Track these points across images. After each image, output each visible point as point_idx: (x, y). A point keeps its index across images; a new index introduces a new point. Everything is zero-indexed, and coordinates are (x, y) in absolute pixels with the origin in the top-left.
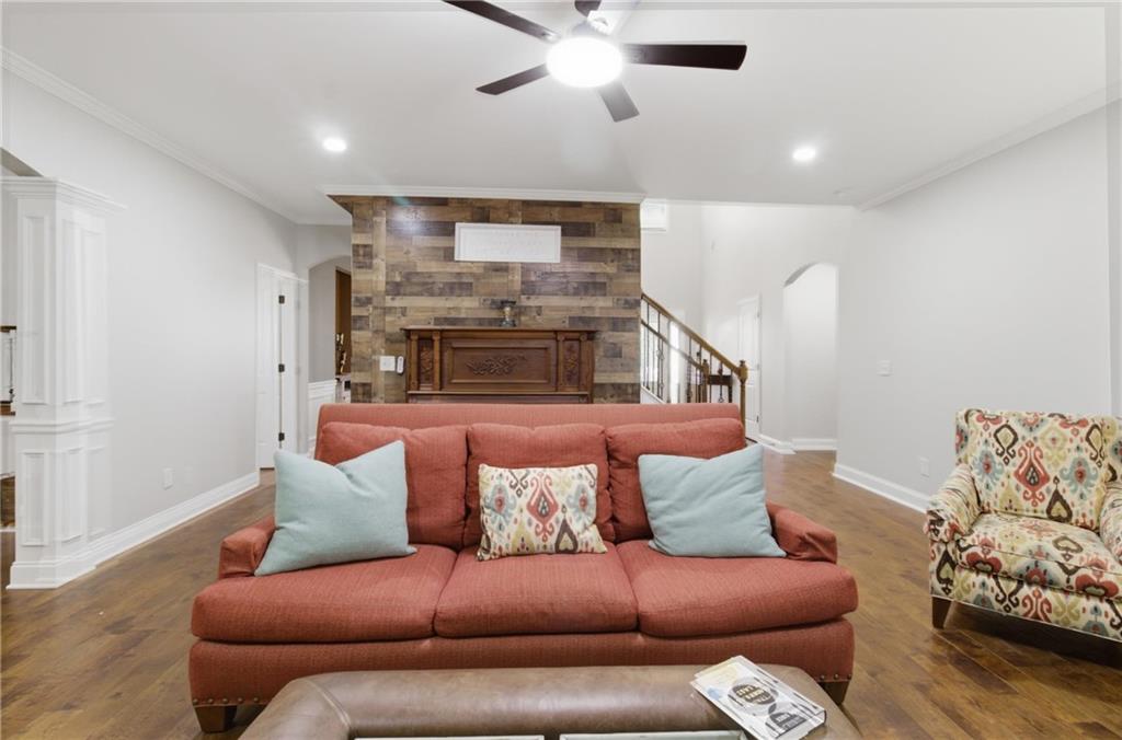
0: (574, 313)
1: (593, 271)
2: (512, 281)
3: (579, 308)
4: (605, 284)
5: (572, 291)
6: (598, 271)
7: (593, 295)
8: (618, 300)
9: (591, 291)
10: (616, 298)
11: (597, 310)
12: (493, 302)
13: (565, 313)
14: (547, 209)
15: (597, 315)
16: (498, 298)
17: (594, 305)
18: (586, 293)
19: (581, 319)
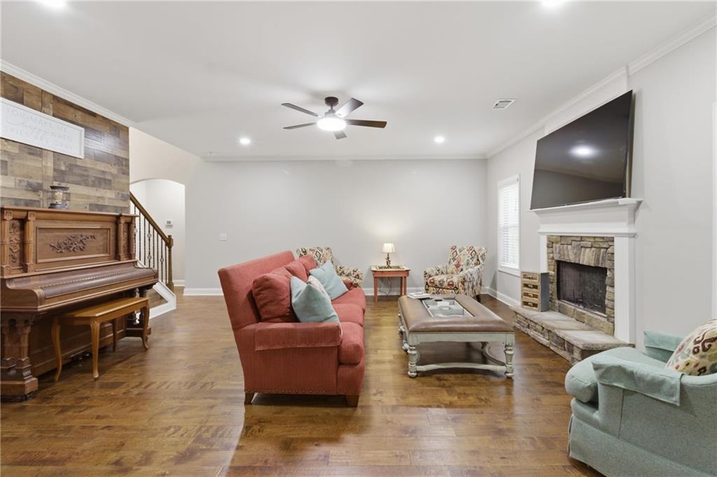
0: (93, 201)
1: (103, 169)
2: (46, 167)
3: (95, 196)
4: (110, 181)
5: (91, 183)
6: (106, 170)
7: (104, 189)
8: (118, 193)
9: (103, 185)
10: (117, 191)
11: (107, 200)
12: (29, 184)
13: (86, 200)
14: (72, 110)
15: (106, 204)
16: (34, 181)
17: (104, 196)
18: (100, 186)
19: (97, 206)
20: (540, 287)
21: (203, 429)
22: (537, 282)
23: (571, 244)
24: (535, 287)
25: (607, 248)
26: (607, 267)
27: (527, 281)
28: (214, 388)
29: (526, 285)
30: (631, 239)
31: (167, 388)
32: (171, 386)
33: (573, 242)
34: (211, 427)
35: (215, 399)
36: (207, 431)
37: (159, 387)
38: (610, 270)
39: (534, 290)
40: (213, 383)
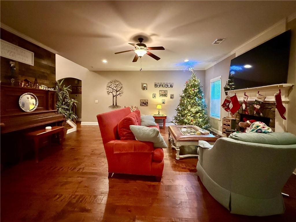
1: (43, 71)
4: (46, 76)
6: (45, 72)
10: (50, 81)
20: (231, 126)
21: (73, 197)
22: (230, 123)
23: (249, 107)
24: (229, 125)
25: (271, 108)
26: (270, 117)
27: (225, 122)
28: (84, 171)
29: (225, 124)
30: (286, 104)
31: (62, 170)
32: (64, 169)
33: (250, 106)
34: (77, 195)
35: (83, 177)
36: (74, 198)
37: (59, 169)
38: (272, 119)
39: (228, 127)
40: (83, 168)
